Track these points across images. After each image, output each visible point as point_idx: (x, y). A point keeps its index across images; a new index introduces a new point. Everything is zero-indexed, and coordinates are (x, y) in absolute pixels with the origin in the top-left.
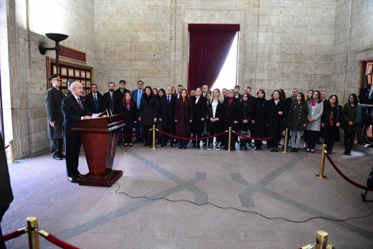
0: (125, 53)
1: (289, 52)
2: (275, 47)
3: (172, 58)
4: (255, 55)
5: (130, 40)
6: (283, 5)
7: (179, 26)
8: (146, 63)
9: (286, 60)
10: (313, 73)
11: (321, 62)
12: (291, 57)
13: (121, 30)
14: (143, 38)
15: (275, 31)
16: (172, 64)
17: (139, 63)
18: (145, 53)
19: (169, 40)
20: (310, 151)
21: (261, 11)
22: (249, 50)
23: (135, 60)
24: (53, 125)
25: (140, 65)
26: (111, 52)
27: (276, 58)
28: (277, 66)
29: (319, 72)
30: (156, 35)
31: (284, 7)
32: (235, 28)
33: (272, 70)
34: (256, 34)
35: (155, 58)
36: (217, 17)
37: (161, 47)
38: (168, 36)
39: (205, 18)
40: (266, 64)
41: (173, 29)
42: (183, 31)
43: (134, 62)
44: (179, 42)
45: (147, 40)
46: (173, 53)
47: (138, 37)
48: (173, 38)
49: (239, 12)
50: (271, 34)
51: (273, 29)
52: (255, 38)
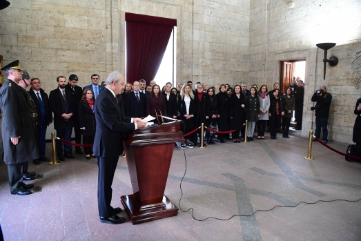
0: (47, 40)
1: (218, 50)
2: (207, 45)
3: (108, 50)
4: (190, 51)
5: (54, 23)
6: (212, 6)
7: (115, 14)
8: (76, 54)
9: (216, 58)
10: (236, 70)
11: (241, 60)
12: (220, 55)
13: (40, 9)
14: (71, 22)
15: (207, 29)
16: (108, 56)
17: (68, 53)
18: (75, 42)
19: (104, 29)
20: (261, 139)
21: (195, 10)
22: (186, 46)
23: (62, 49)
24: (15, 141)
25: (69, 56)
26: (26, 37)
27: (208, 55)
28: (209, 62)
29: (240, 69)
30: (88, 21)
31: (213, 8)
32: (172, 23)
33: (205, 66)
34: (191, 30)
35: (88, 48)
36: (155, 9)
37: (95, 36)
38: (103, 23)
39: (143, 8)
40: (201, 60)
41: (109, 16)
42: (120, 19)
43: (60, 52)
44: (116, 32)
45: (78, 26)
46: (109, 44)
47: (65, 21)
48: (109, 27)
49: (175, 8)
50: (203, 32)
51: (205, 27)
52: (191, 35)
